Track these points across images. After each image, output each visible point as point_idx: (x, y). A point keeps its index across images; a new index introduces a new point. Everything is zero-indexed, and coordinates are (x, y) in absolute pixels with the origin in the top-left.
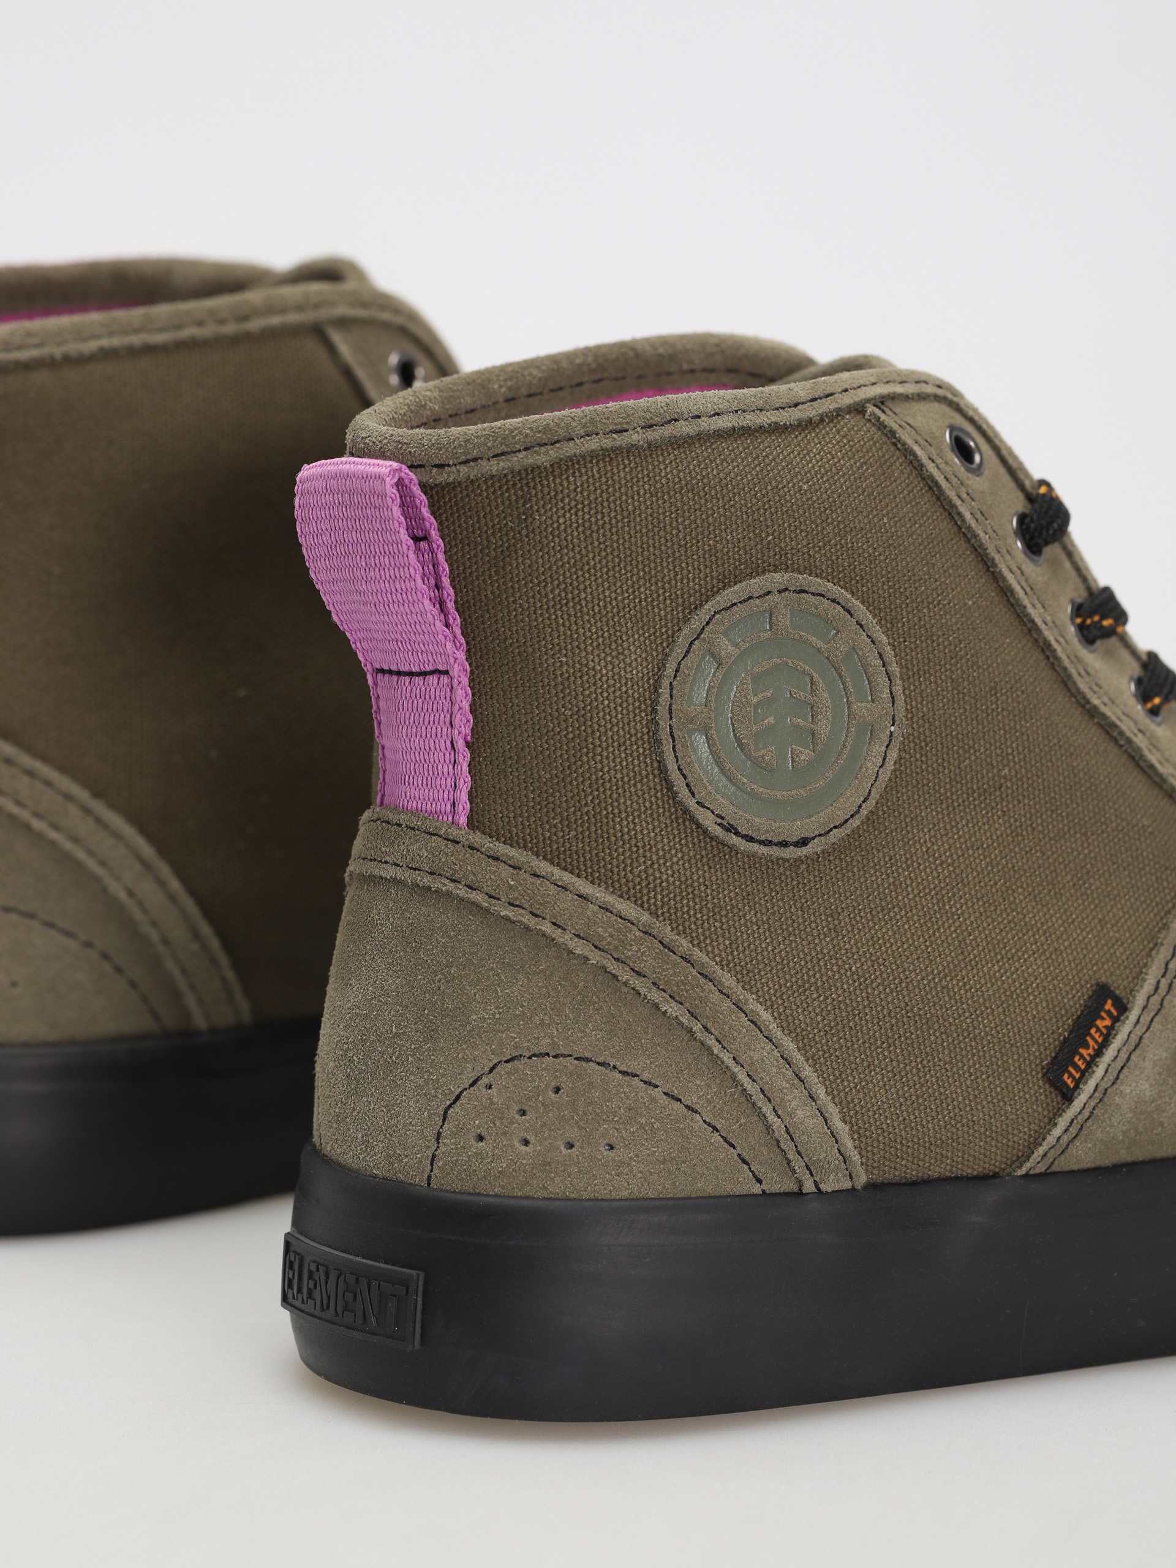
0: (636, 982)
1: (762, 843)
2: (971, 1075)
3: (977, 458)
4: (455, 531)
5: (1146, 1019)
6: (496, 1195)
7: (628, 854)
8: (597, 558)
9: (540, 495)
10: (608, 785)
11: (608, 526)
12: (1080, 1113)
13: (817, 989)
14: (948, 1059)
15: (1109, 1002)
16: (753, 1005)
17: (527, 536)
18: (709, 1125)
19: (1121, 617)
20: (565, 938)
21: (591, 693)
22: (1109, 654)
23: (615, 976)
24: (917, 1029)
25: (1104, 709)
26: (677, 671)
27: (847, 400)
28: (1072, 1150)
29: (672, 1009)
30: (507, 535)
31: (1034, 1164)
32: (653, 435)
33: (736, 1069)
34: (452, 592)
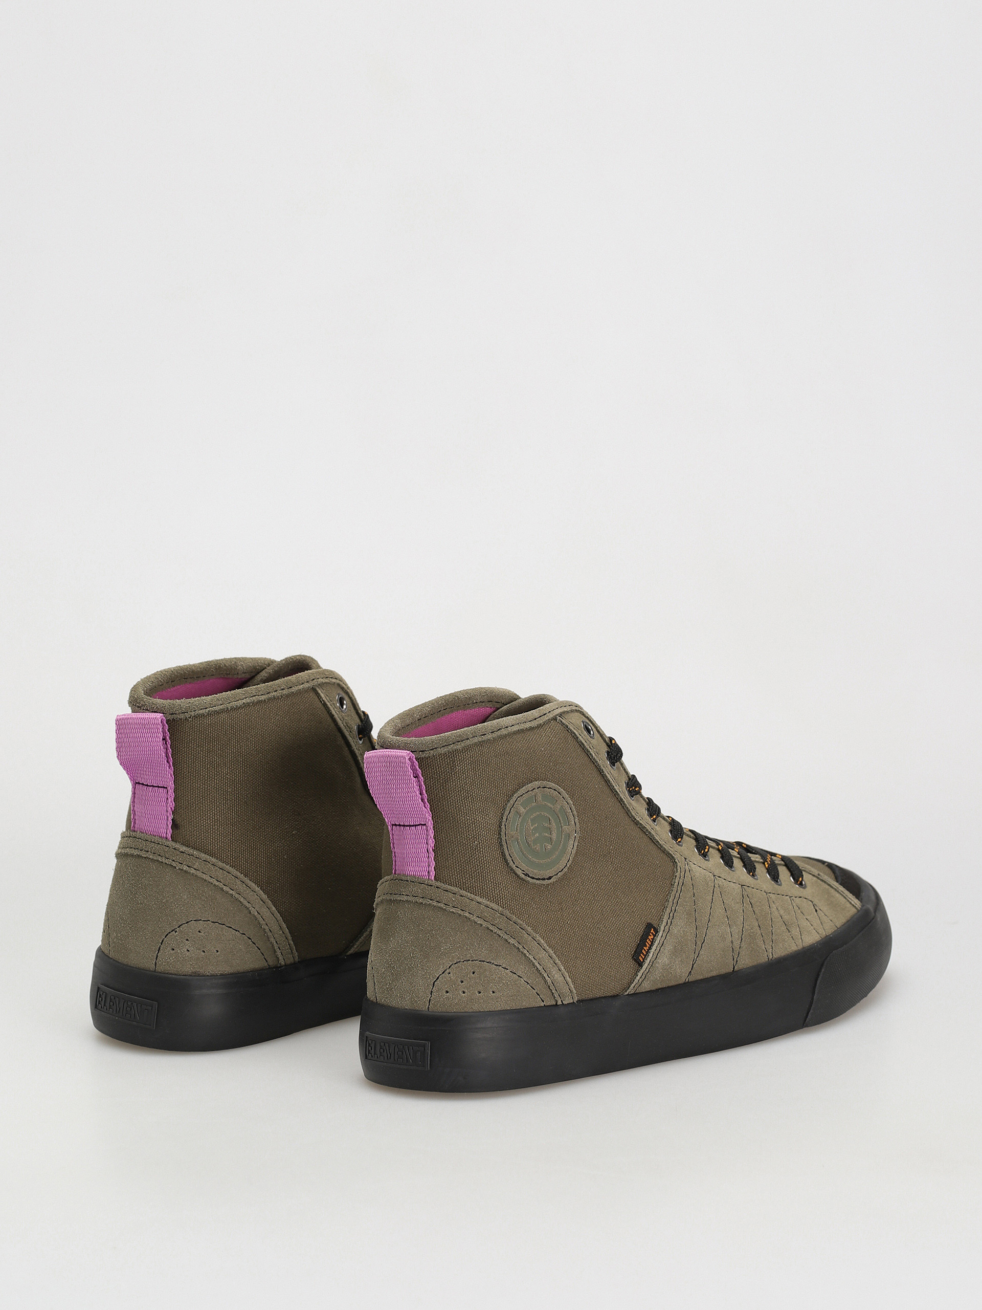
0: (499, 932)
1: (537, 879)
2: (609, 959)
3: (592, 732)
4: (427, 774)
5: (664, 935)
6: (454, 1012)
7: (493, 886)
8: (478, 781)
9: (458, 760)
10: (485, 862)
11: (481, 769)
12: (645, 970)
13: (557, 931)
14: (601, 953)
15: (652, 929)
16: (538, 938)
17: (454, 774)
18: (526, 982)
19: (640, 787)
20: (474, 918)
21: (478, 829)
22: (637, 800)
23: (492, 931)
24: (590, 943)
25: (641, 822)
26: (507, 819)
27: (551, 716)
28: (643, 984)
29: (512, 941)
30: (447, 774)
31: (631, 991)
32: (494, 735)
33: (534, 961)
34: (426, 795)
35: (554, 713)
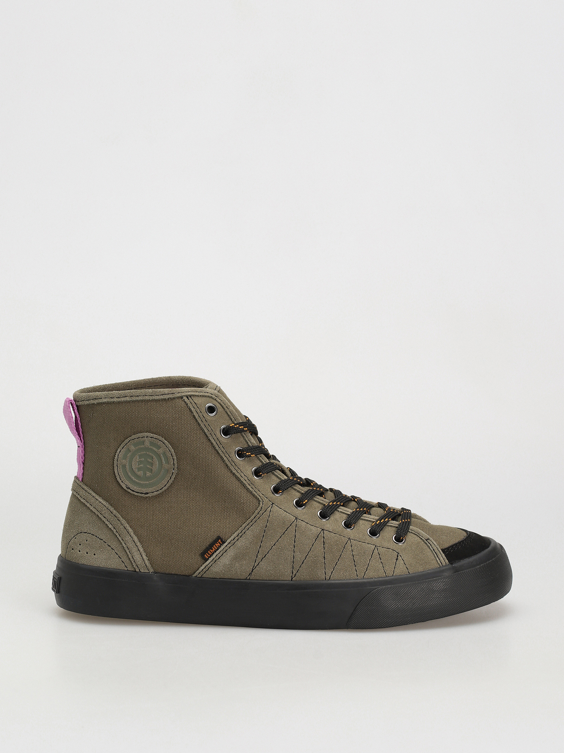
0: (104, 519)
1: (136, 492)
2: (182, 552)
5: (229, 545)
8: (105, 425)
12: (208, 564)
14: (176, 547)
15: (220, 540)
16: (128, 528)
17: (92, 418)
18: (116, 553)
20: (92, 508)
23: (100, 518)
26: (119, 452)
27: (177, 395)
28: (207, 572)
29: (110, 526)
30: (89, 418)
31: (197, 574)
32: (120, 400)
33: (122, 541)
34: (81, 429)
35: (183, 394)
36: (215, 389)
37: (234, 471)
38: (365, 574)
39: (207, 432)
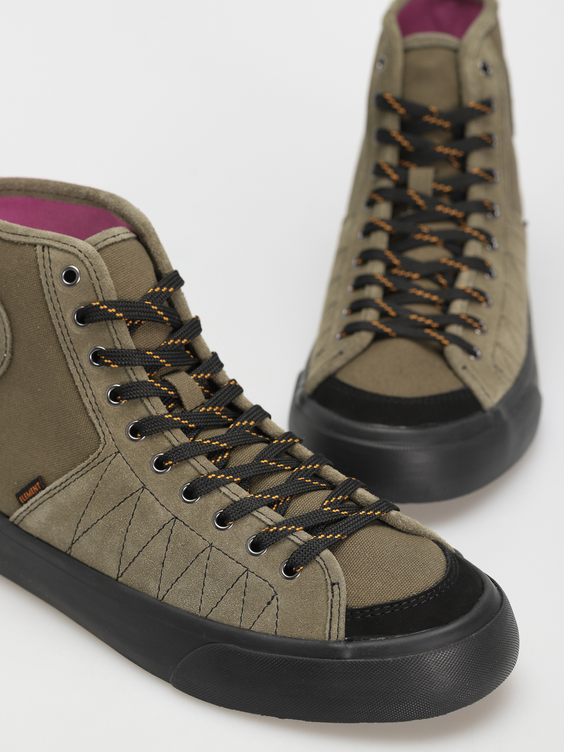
5: (47, 497)
12: (24, 512)
15: (39, 483)
35: (37, 241)
36: (95, 246)
37: (78, 383)
38: (211, 611)
39: (52, 310)
